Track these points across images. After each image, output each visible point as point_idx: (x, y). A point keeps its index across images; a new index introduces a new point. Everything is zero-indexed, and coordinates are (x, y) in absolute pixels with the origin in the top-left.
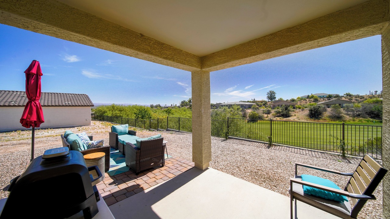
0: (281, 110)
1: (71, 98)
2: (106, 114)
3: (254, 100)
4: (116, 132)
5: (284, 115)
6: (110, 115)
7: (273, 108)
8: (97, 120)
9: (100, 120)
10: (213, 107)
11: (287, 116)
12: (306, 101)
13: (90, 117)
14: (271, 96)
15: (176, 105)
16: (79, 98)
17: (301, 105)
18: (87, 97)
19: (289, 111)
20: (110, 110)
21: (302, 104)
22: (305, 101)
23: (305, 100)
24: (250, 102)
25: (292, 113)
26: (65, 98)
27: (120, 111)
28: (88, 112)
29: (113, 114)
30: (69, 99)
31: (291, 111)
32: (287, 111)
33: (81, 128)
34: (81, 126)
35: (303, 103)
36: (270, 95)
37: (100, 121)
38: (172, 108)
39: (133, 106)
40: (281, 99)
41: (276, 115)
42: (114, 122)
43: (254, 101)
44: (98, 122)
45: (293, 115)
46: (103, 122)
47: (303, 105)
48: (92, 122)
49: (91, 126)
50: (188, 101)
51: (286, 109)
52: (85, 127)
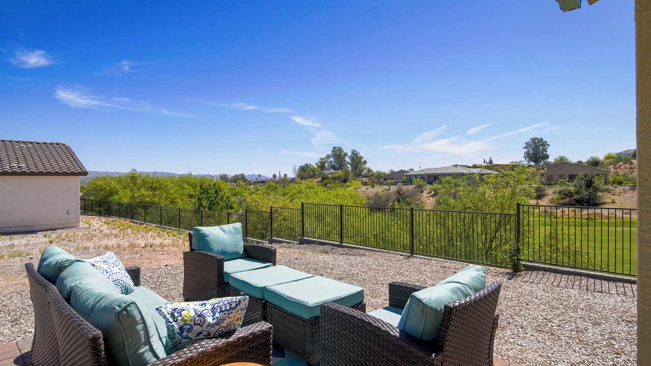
0: (572, 189)
1: (26, 152)
2: (116, 197)
3: (491, 162)
4: (210, 250)
5: (583, 200)
6: (125, 200)
7: (550, 182)
8: (91, 213)
9: (100, 214)
10: (386, 179)
11: (591, 203)
12: (631, 164)
13: (76, 205)
14: (537, 151)
15: (285, 175)
16: (47, 152)
17: (618, 175)
18: (67, 150)
19: (597, 189)
20: (125, 188)
21: (621, 173)
22: (628, 165)
23: (627, 161)
24: (480, 167)
25: (606, 198)
26: (11, 151)
27: (153, 188)
28: (72, 190)
29: (133, 197)
30: (20, 155)
31: (602, 191)
32: (591, 190)
33: (54, 235)
34: (55, 230)
35: (623, 169)
36: (533, 150)
37: (101, 216)
38: (277, 183)
39: (181, 177)
40: (562, 158)
41: (561, 202)
42: (138, 219)
43: (491, 166)
44: (97, 218)
45: (608, 200)
46: (109, 218)
47: (623, 175)
48: (81, 217)
49: (81, 228)
50: (316, 164)
51: (589, 184)
52: (64, 233)
